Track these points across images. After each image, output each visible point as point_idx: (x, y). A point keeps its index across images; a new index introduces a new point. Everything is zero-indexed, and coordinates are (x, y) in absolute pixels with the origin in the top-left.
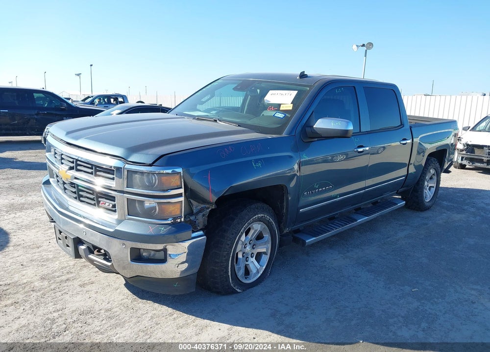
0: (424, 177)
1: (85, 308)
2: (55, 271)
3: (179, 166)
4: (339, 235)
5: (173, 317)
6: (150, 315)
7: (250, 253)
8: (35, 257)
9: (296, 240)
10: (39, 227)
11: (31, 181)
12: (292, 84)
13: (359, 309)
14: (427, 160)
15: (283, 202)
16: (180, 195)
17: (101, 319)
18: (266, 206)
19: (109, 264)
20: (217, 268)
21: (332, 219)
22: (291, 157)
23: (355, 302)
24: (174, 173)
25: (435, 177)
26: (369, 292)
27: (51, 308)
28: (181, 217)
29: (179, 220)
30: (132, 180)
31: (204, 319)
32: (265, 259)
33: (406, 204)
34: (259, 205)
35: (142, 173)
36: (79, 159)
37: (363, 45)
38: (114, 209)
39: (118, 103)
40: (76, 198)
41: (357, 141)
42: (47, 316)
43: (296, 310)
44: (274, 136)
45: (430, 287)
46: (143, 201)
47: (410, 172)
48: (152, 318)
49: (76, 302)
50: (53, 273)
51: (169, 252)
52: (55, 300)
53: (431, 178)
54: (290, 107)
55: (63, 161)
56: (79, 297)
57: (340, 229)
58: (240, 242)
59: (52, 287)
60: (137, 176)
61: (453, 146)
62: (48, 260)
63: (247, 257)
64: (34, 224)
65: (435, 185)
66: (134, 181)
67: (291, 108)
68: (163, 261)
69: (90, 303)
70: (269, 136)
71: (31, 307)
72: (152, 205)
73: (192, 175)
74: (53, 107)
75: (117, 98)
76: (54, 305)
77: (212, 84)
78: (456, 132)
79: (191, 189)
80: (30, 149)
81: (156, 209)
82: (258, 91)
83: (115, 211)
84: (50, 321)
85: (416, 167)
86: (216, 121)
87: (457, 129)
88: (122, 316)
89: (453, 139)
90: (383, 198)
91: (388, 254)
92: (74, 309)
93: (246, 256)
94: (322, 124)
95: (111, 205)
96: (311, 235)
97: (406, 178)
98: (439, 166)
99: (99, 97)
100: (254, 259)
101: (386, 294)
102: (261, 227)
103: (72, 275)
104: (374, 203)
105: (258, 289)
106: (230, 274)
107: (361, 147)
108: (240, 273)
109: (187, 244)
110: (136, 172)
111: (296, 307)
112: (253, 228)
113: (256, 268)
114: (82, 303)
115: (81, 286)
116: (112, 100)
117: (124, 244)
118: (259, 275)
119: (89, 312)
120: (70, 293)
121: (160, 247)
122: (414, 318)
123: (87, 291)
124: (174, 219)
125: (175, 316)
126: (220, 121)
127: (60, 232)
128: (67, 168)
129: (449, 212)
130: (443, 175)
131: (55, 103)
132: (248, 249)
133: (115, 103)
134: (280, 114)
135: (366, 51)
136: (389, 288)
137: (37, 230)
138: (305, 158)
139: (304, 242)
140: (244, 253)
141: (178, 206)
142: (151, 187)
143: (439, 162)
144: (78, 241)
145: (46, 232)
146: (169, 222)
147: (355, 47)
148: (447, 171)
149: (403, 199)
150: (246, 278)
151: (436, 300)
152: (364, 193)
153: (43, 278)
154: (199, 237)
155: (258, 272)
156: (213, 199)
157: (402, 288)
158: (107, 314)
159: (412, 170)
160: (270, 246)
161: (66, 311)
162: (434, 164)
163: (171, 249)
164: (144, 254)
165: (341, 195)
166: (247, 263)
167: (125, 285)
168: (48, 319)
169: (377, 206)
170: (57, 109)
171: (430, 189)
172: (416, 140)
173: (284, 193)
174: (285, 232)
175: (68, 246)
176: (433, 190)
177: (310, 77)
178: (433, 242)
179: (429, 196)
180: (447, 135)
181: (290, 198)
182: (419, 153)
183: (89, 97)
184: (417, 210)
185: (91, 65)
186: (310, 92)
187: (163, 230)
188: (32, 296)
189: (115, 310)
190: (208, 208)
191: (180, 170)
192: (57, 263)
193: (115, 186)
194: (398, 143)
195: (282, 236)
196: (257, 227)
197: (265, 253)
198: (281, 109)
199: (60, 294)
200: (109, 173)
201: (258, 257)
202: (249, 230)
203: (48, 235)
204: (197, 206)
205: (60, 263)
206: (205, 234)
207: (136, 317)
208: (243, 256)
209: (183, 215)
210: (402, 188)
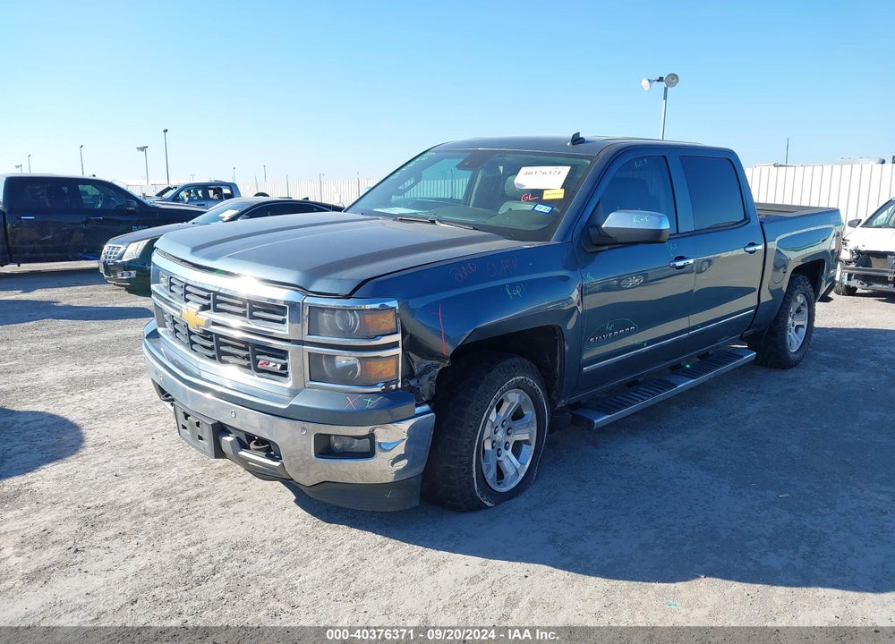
0: (787, 309)
1: (238, 539)
2: (175, 484)
3: (392, 296)
4: (646, 413)
5: (387, 548)
6: (347, 546)
7: (504, 442)
8: (135, 463)
9: (577, 421)
10: (128, 414)
11: (94, 338)
12: (559, 155)
13: (694, 527)
14: (792, 278)
15: (556, 355)
16: (394, 345)
17: (268, 554)
18: (527, 363)
19: (277, 464)
20: (454, 466)
21: (633, 384)
22: (565, 279)
23: (685, 517)
24: (384, 309)
25: (805, 310)
26: (707, 502)
27: (182, 540)
28: (397, 381)
29: (394, 386)
30: (317, 322)
31: (438, 550)
32: (528, 452)
33: (757, 355)
34: (517, 360)
35: (333, 310)
36: (221, 291)
37: (661, 79)
38: (284, 372)
39: (222, 197)
40: (213, 358)
41: (673, 249)
42: (179, 553)
43: (589, 532)
44: (536, 244)
45: (808, 492)
46: (335, 356)
47: (762, 301)
48: (352, 551)
49: (222, 530)
50: (172, 487)
51: (378, 440)
52: (187, 526)
53: (798, 311)
54: (559, 194)
55: (188, 296)
56: (223, 523)
57: (650, 401)
58: (489, 423)
59: (177, 507)
60: (325, 316)
61: (835, 255)
62: (157, 466)
63: (499, 449)
64: (119, 410)
65: (805, 323)
66: (320, 324)
67: (562, 196)
68: (369, 454)
69: (244, 531)
70: (526, 245)
71: (148, 540)
72: (352, 362)
73: (412, 312)
74: (113, 208)
75: (221, 190)
76: (187, 535)
77: (418, 160)
78: (838, 229)
79: (411, 335)
80: (77, 284)
81: (357, 368)
82: (501, 168)
83: (286, 375)
84: (185, 560)
85: (772, 292)
86: (433, 222)
87: (839, 224)
88: (301, 550)
89: (834, 243)
90: (718, 347)
91: (732, 441)
92: (221, 540)
93: (497, 447)
94: (614, 221)
95: (279, 366)
96: (600, 411)
97: (756, 311)
98: (811, 289)
99: (188, 188)
100: (509, 452)
101: (736, 504)
102: (520, 398)
103: (204, 489)
104: (703, 357)
105: (519, 502)
106: (474, 476)
107: (681, 258)
108: (490, 475)
109: (406, 425)
110: (322, 309)
111: (587, 528)
112: (508, 401)
113: (515, 467)
114: (232, 531)
115: (222, 505)
116: (211, 192)
117: (304, 429)
118: (520, 479)
119: (245, 546)
120: (208, 516)
121: (364, 431)
122: (786, 539)
123: (234, 513)
124: (387, 384)
125: (389, 546)
126: (441, 222)
127: (187, 416)
128: (198, 307)
129: (832, 370)
130: (819, 306)
131: (117, 202)
132: (500, 435)
133: (216, 197)
134: (544, 207)
135: (666, 89)
136: (740, 494)
137: (127, 418)
138: (591, 279)
139: (591, 423)
140: (494, 442)
141: (393, 362)
142: (348, 333)
143: (811, 283)
144: (220, 429)
145: (143, 422)
146: (379, 389)
147: (645, 83)
148: (826, 299)
149: (751, 348)
150: (499, 484)
151: (821, 511)
152: (686, 338)
153: (157, 495)
154: (423, 414)
155: (517, 473)
156: (448, 349)
157: (761, 493)
158: (276, 546)
159: (766, 297)
160: (534, 429)
161: (209, 544)
162: (803, 285)
163: (382, 435)
164: (336, 445)
165: (650, 342)
166: (500, 459)
167: (295, 501)
168: (182, 557)
169: (707, 361)
170: (121, 211)
171: (796, 331)
172: (772, 245)
173: (556, 341)
174: (559, 406)
175: (200, 438)
176: (803, 331)
177: (588, 142)
178: (808, 419)
179: (796, 343)
180: (823, 235)
181: (567, 348)
182: (776, 268)
183: (169, 189)
184: (776, 368)
185: (165, 131)
186: (591, 167)
187: (370, 403)
188: (146, 523)
189: (289, 540)
190: (437, 366)
191: (394, 304)
192: (174, 470)
193: (287, 333)
194: (741, 251)
195: (553, 413)
196: (514, 398)
197: (527, 442)
198: (545, 197)
199: (191, 518)
200: (274, 313)
201: (517, 448)
202: (502, 402)
203: (148, 426)
204: (419, 363)
205: (179, 471)
206: (433, 410)
207: (324, 551)
208: (493, 447)
209: (400, 379)
210: (748, 329)
